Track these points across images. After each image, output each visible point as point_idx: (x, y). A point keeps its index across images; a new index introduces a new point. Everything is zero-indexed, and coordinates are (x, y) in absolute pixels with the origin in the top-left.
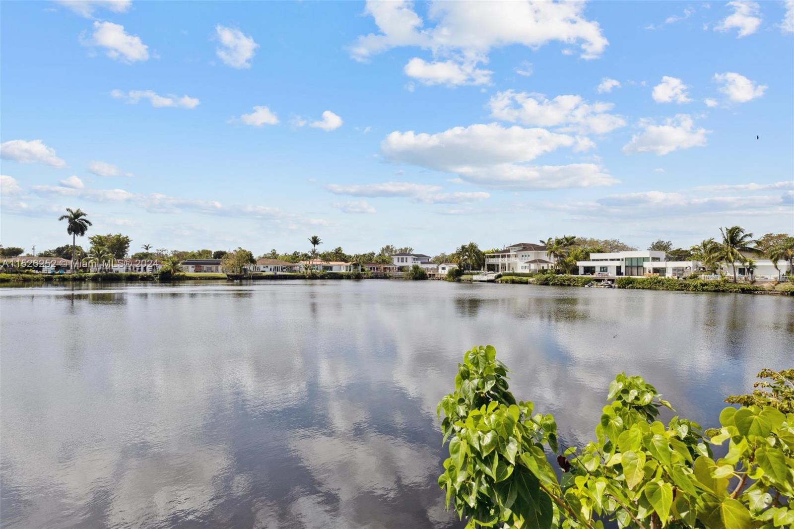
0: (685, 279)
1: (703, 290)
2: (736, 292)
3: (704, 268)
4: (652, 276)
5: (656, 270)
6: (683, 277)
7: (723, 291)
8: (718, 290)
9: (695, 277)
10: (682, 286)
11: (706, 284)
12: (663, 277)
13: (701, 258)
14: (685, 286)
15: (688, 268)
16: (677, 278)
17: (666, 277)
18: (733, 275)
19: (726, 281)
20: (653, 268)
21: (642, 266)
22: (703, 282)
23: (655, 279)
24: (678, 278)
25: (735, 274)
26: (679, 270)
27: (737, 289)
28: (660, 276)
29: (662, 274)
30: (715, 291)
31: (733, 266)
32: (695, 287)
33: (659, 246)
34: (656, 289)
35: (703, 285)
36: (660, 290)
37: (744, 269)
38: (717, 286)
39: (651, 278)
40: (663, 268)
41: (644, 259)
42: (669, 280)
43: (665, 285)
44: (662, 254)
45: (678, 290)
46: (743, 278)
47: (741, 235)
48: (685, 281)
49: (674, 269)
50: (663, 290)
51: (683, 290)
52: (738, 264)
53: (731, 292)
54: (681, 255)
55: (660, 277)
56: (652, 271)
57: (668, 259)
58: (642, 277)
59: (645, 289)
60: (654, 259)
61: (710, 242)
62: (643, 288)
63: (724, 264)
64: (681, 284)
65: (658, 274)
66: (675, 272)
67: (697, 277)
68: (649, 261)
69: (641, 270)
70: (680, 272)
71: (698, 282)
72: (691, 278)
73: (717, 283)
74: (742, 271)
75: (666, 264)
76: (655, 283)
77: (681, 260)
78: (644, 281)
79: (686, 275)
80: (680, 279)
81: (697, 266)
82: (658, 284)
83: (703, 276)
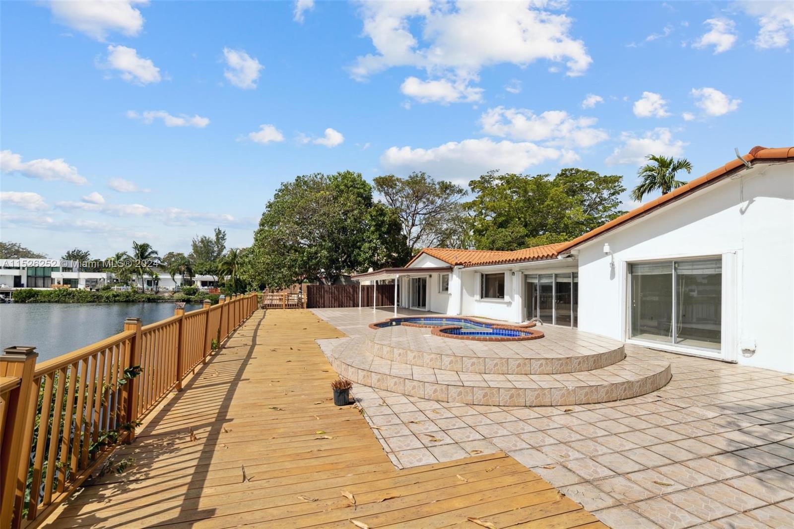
0: (97, 290)
1: (115, 301)
2: (143, 301)
3: (117, 280)
4: (61, 288)
5: (67, 281)
6: (96, 288)
7: (133, 301)
8: (128, 300)
9: (107, 288)
10: (94, 298)
11: (118, 295)
12: (74, 289)
13: (116, 269)
14: (98, 297)
15: (102, 280)
16: (89, 290)
17: (78, 289)
18: (142, 287)
19: (135, 292)
20: (63, 279)
21: (50, 277)
22: (115, 293)
23: (64, 291)
24: (91, 289)
25: (143, 286)
26: (92, 282)
27: (143, 299)
28: (71, 287)
29: (73, 285)
30: (126, 301)
31: (142, 278)
32: (108, 298)
33: (77, 256)
34: (65, 302)
35: (115, 296)
36: (70, 303)
37: (151, 281)
38: (127, 297)
39: (60, 290)
40: (76, 279)
41: (53, 269)
42: (80, 292)
43: (76, 298)
45: (90, 302)
46: (150, 289)
47: (150, 250)
48: (97, 293)
49: (87, 281)
50: (73, 302)
51: (93, 302)
52: (146, 276)
53: (139, 301)
55: (71, 289)
56: (62, 283)
57: (82, 269)
58: (49, 289)
59: (52, 302)
60: (66, 269)
61: (124, 254)
62: (49, 302)
63: (134, 277)
64: (93, 296)
65: (69, 286)
66: (88, 283)
67: (110, 288)
68: (59, 271)
69: (48, 281)
70: (94, 284)
71: (110, 294)
72: (104, 290)
73: (128, 294)
74: (149, 283)
75: (79, 275)
76: (64, 295)
77: (99, 272)
78: (51, 293)
79: (100, 286)
80: (93, 290)
81: (110, 278)
82: (68, 296)
83: (116, 287)
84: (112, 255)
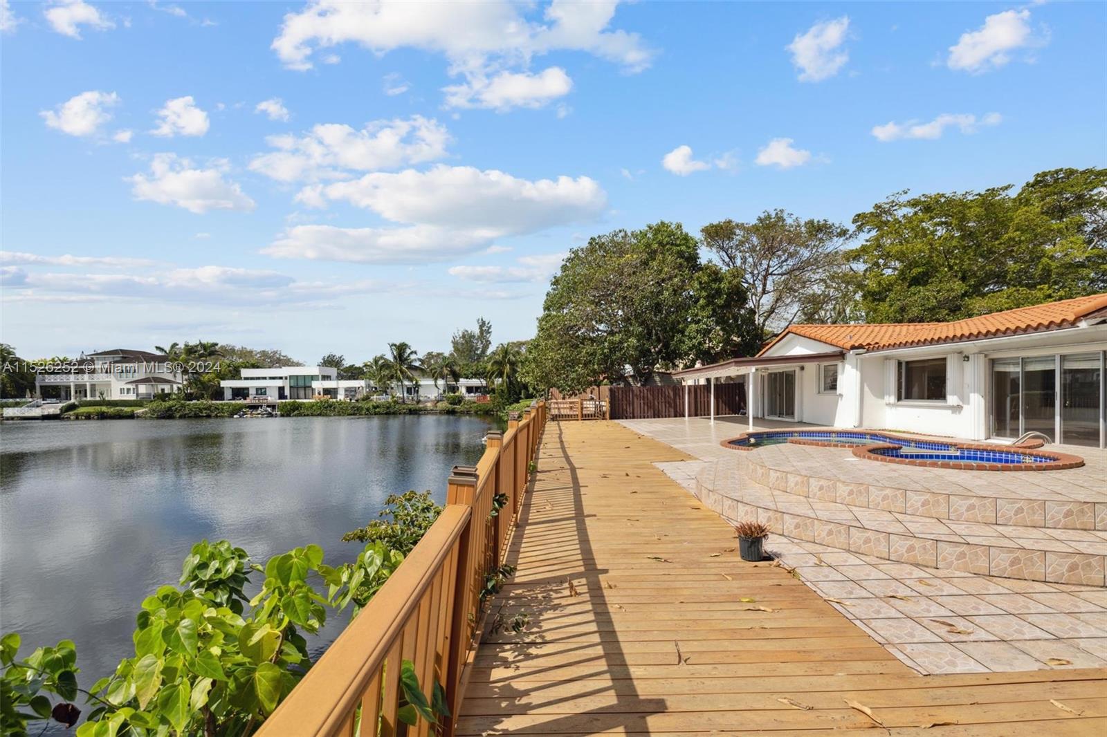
0: (357, 401)
1: (376, 414)
2: (404, 413)
3: (376, 388)
4: (322, 399)
5: (327, 391)
6: (356, 398)
7: (394, 413)
8: (388, 412)
9: (367, 398)
10: (355, 410)
11: (378, 407)
12: (334, 400)
13: (372, 376)
14: (358, 409)
15: (361, 388)
16: (349, 401)
17: (338, 400)
18: (402, 396)
19: (396, 402)
20: (324, 389)
21: (311, 387)
22: (375, 404)
23: (325, 402)
24: (351, 400)
25: (403, 394)
26: (352, 391)
27: (405, 411)
28: (331, 398)
29: (333, 397)
30: (386, 414)
31: (402, 385)
32: (368, 410)
33: (330, 362)
34: (326, 415)
35: (375, 407)
36: (331, 416)
37: (411, 388)
38: (388, 408)
39: (321, 402)
40: (334, 389)
41: (313, 378)
42: (340, 403)
43: (336, 410)
44: (333, 371)
45: (351, 415)
46: (410, 398)
47: (408, 351)
48: (357, 404)
49: (347, 390)
50: (334, 415)
51: (354, 414)
52: (406, 383)
53: (400, 414)
54: (353, 373)
55: (331, 400)
56: (322, 393)
57: (340, 377)
58: (311, 401)
59: (314, 415)
60: (325, 378)
61: (382, 358)
62: (312, 415)
63: (394, 384)
64: (353, 407)
65: (329, 396)
66: (348, 393)
67: (369, 398)
68: (318, 380)
69: (309, 392)
70: (353, 393)
71: (370, 405)
72: (363, 400)
73: (388, 405)
74: (409, 391)
75: (338, 383)
76: (325, 408)
77: (354, 379)
78: (313, 406)
79: (359, 396)
80: (352, 401)
81: (368, 386)
82: (329, 408)
83: (375, 397)
84: (369, 359)
